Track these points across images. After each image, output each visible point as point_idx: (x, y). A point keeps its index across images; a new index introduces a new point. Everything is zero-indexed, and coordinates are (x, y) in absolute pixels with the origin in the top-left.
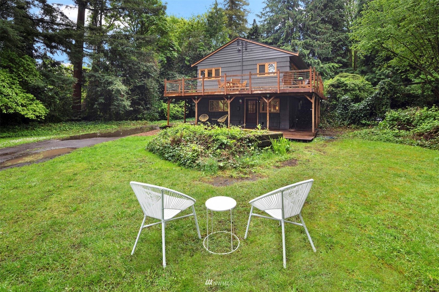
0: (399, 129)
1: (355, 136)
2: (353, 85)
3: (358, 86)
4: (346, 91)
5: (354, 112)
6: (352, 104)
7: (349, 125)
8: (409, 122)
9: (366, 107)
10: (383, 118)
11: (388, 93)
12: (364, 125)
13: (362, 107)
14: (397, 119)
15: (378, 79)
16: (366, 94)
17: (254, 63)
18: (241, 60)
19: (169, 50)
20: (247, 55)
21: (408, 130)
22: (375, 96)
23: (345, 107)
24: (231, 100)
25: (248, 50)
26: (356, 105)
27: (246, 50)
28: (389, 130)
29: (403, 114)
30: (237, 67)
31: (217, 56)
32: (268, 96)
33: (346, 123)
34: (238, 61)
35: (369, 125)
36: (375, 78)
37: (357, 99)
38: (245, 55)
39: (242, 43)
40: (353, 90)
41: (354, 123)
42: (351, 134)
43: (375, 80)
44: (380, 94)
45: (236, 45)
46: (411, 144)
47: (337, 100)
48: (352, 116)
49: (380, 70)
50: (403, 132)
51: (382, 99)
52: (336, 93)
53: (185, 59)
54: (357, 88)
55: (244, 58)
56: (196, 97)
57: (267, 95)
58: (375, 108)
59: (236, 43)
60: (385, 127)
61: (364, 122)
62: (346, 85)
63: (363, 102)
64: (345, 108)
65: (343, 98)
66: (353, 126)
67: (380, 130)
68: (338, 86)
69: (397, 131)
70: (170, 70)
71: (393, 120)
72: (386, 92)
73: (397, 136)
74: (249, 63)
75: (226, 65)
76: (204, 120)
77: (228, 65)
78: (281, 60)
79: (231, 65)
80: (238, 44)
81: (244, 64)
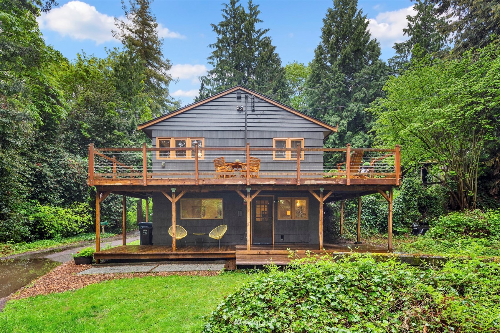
11: (416, 193)
17: (268, 136)
18: (243, 129)
19: (48, 101)
20: (255, 121)
22: (404, 197)
24: (253, 197)
25: (256, 113)
27: (253, 111)
30: (237, 140)
31: (195, 116)
32: (322, 190)
34: (239, 129)
35: (403, 233)
38: (251, 120)
39: (246, 97)
45: (235, 100)
53: (80, 126)
55: (248, 124)
56: (173, 190)
57: (320, 189)
59: (235, 96)
61: (399, 229)
70: (48, 143)
74: (258, 135)
75: (215, 135)
76: (180, 237)
77: (219, 135)
78: (311, 135)
79: (224, 135)
80: (239, 99)
81: (251, 135)
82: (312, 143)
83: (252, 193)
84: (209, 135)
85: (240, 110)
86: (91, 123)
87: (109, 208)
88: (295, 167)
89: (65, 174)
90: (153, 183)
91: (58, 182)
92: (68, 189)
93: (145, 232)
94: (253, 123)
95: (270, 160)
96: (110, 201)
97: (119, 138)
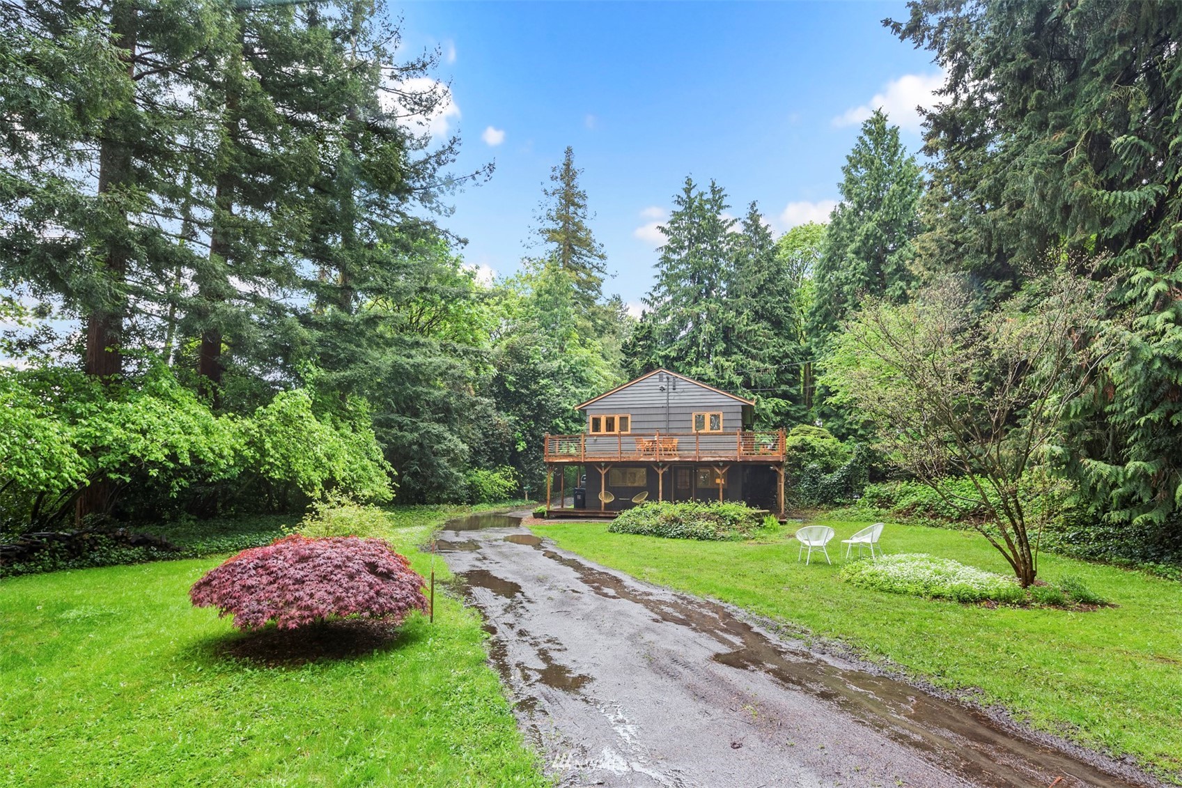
0: (879, 507)
1: (830, 518)
2: (822, 449)
3: (828, 449)
4: (814, 457)
5: (826, 487)
6: (823, 476)
7: (819, 504)
8: (889, 499)
9: (840, 480)
10: (861, 495)
11: (866, 460)
12: (838, 505)
13: (835, 480)
14: (877, 496)
15: (847, 429)
16: (839, 462)
17: (688, 410)
18: (665, 405)
21: (888, 508)
22: (851, 465)
23: (814, 479)
24: (664, 470)
25: (676, 390)
26: (828, 476)
27: (674, 389)
28: (869, 509)
29: (883, 489)
30: (659, 415)
31: (623, 396)
32: (721, 465)
33: (815, 502)
34: (661, 405)
35: (844, 505)
36: (843, 427)
37: (828, 469)
38: (672, 398)
39: (668, 378)
40: (823, 455)
41: (825, 502)
42: (825, 516)
43: (844, 431)
44: (856, 462)
45: (658, 380)
46: (891, 522)
47: (802, 469)
48: (823, 492)
49: (850, 414)
50: (883, 510)
51: (858, 469)
52: (801, 459)
54: (827, 453)
55: (670, 401)
56: (603, 464)
57: (720, 463)
58: (851, 481)
59: (658, 376)
60: (864, 506)
61: (838, 500)
62: (813, 448)
63: (837, 473)
64: (814, 481)
65: (810, 466)
66: (824, 506)
67: (859, 509)
68: (803, 448)
69: (877, 509)
71: (872, 497)
72: (864, 460)
73: (877, 515)
74: (678, 411)
75: (639, 412)
76: (608, 501)
77: (643, 412)
78: (729, 410)
79: (648, 411)
80: (661, 379)
81: (672, 411)
82: (730, 416)
83: (663, 468)
84: (635, 412)
85: (662, 389)
86: (516, 375)
87: (531, 470)
88: (694, 447)
89: (493, 435)
90: (589, 460)
91: (486, 443)
92: (494, 450)
93: (579, 497)
94: (675, 399)
95: (689, 433)
96: (531, 462)
97: (543, 387)
